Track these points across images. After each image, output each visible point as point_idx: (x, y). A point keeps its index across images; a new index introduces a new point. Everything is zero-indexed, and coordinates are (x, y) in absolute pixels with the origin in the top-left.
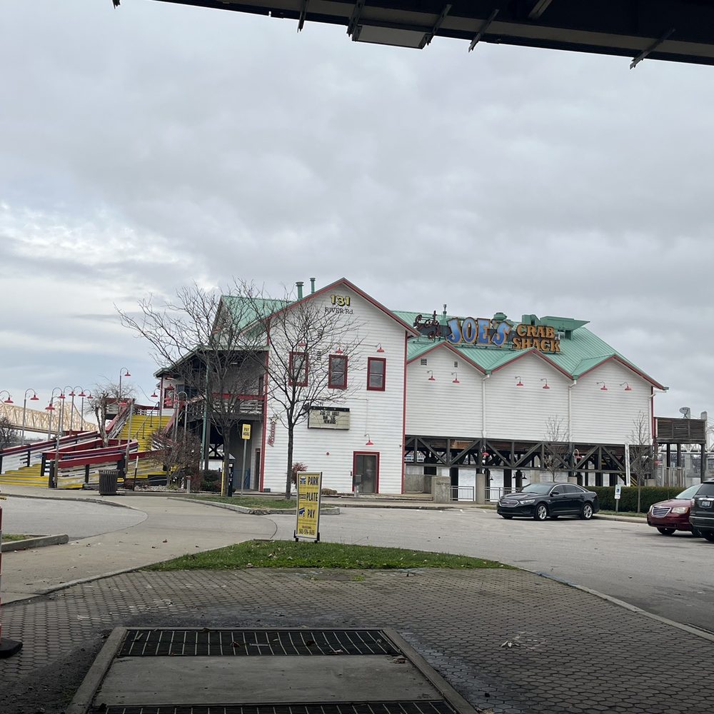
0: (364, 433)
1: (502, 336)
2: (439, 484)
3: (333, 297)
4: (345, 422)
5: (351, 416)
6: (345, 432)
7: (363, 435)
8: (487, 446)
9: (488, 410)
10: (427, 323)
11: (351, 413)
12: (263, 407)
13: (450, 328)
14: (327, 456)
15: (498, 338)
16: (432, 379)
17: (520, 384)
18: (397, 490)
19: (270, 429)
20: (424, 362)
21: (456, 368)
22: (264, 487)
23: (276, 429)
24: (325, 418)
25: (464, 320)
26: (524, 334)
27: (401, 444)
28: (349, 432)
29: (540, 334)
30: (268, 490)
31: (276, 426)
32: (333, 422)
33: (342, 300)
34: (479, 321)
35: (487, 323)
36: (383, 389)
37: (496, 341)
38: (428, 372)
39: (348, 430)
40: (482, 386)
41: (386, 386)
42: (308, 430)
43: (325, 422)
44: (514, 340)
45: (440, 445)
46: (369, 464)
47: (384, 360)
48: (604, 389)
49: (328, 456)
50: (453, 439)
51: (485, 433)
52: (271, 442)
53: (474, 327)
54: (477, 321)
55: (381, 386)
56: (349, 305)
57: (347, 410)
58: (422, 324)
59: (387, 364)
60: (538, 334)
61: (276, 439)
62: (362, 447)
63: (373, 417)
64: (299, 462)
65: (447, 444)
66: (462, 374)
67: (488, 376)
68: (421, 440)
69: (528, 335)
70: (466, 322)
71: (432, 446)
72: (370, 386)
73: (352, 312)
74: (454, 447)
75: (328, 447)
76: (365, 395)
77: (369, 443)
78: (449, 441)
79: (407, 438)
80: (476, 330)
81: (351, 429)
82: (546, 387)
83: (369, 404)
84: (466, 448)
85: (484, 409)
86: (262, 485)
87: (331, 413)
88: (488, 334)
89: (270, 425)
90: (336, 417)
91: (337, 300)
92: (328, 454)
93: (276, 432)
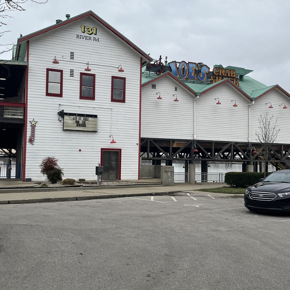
0: (109, 134)
1: (204, 75)
2: (166, 172)
3: (83, 27)
4: (94, 126)
5: (99, 121)
6: (94, 133)
7: (108, 136)
8: (197, 145)
9: (197, 121)
10: (156, 63)
11: (98, 119)
12: (24, 113)
13: (170, 67)
14: (79, 152)
15: (201, 76)
16: (159, 98)
17: (218, 103)
18: (134, 177)
19: (30, 130)
20: (154, 87)
21: (176, 92)
22: (26, 178)
23: (36, 131)
24: (77, 122)
25: (179, 63)
26: (217, 74)
27: (138, 142)
28: (97, 133)
29: (227, 74)
30: (29, 180)
31: (36, 128)
32: (84, 125)
33: (90, 30)
34: (189, 64)
35: (194, 66)
36: (123, 101)
37: (200, 78)
38: (157, 94)
39: (96, 132)
40: (193, 104)
41: (126, 99)
42: (63, 132)
43: (77, 125)
44: (212, 77)
45: (165, 145)
46: (113, 157)
47: (124, 79)
48: (271, 107)
49: (81, 152)
50: (174, 141)
51: (195, 136)
52: (31, 141)
53: (186, 68)
54: (188, 64)
55: (122, 99)
56: (96, 34)
57: (96, 116)
58: (152, 64)
59: (126, 82)
60: (226, 74)
61: (35, 138)
62: (108, 145)
63: (116, 122)
64: (50, 157)
65: (170, 144)
66: (180, 95)
67: (198, 97)
68: (152, 141)
69: (220, 74)
70: (181, 64)
71: (160, 145)
72: (114, 98)
73: (98, 40)
74: (175, 146)
75: (79, 145)
76: (109, 105)
77: (113, 142)
78: (171, 142)
79: (142, 140)
80: (187, 70)
81: (98, 131)
82: (235, 106)
83: (113, 112)
84: (182, 147)
85: (195, 120)
86: (24, 176)
87: (82, 118)
88: (195, 73)
89: (30, 128)
90: (86, 122)
91: (86, 30)
92: (80, 150)
93: (36, 133)
